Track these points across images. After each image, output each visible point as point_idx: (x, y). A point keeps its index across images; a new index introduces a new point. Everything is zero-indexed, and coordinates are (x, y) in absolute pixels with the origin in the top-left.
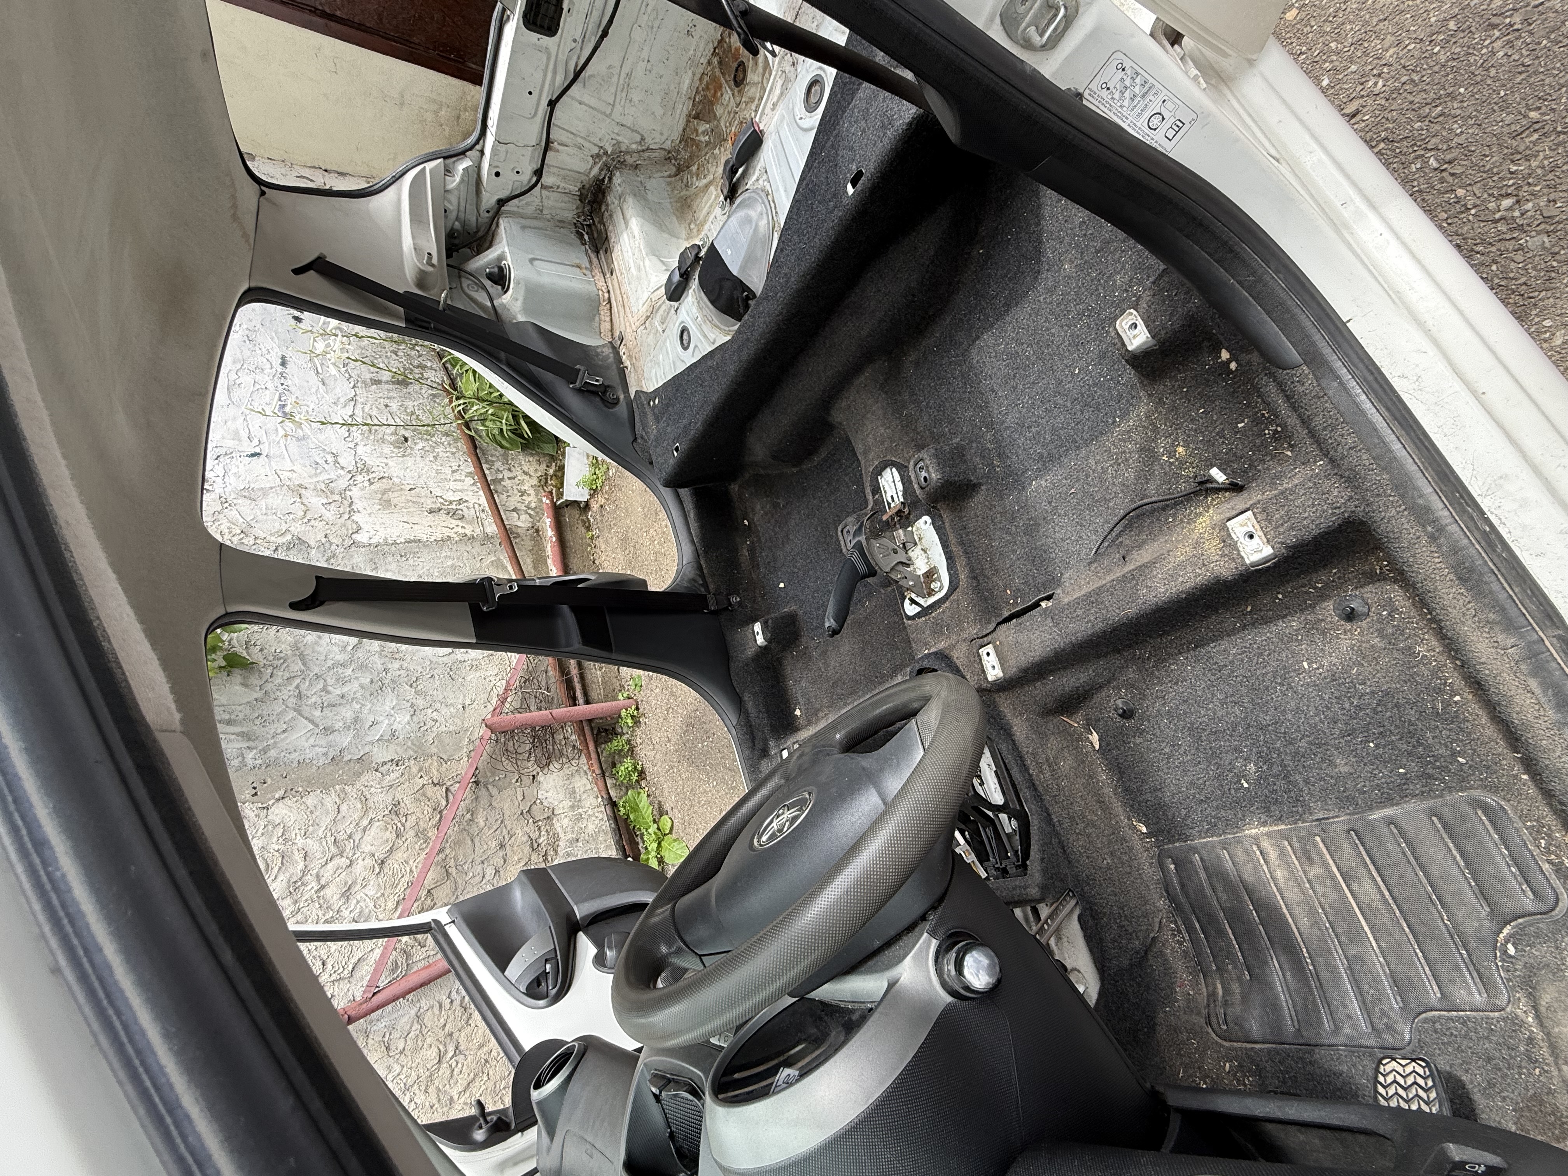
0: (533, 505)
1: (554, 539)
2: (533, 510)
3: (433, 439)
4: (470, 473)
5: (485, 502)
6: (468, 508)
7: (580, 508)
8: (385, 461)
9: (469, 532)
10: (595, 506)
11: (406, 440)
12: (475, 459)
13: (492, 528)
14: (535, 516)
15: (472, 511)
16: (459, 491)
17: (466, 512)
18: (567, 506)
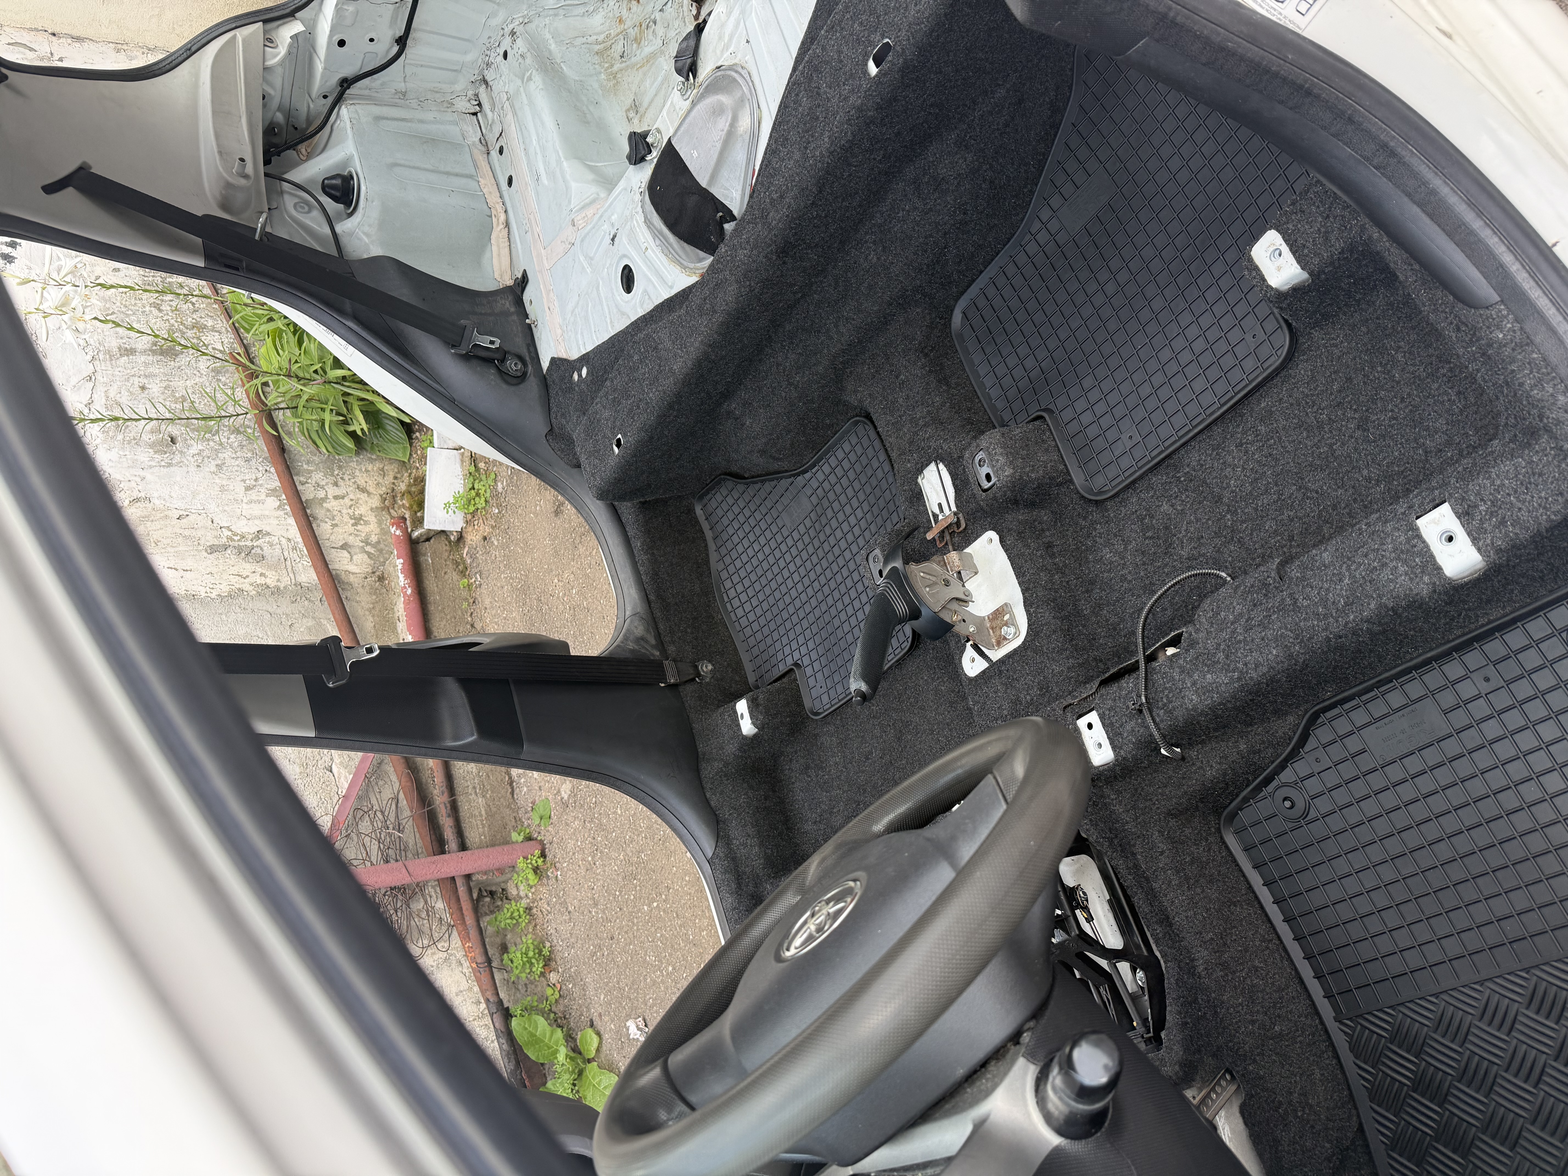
0: (374, 539)
1: (409, 591)
2: (373, 546)
3: (216, 438)
4: (274, 490)
5: (298, 535)
6: (271, 545)
7: (450, 542)
8: (142, 473)
9: (271, 581)
10: (473, 538)
11: (173, 440)
12: (281, 468)
13: (308, 575)
14: (378, 555)
15: (278, 551)
16: (256, 518)
17: (267, 551)
18: (428, 540)
